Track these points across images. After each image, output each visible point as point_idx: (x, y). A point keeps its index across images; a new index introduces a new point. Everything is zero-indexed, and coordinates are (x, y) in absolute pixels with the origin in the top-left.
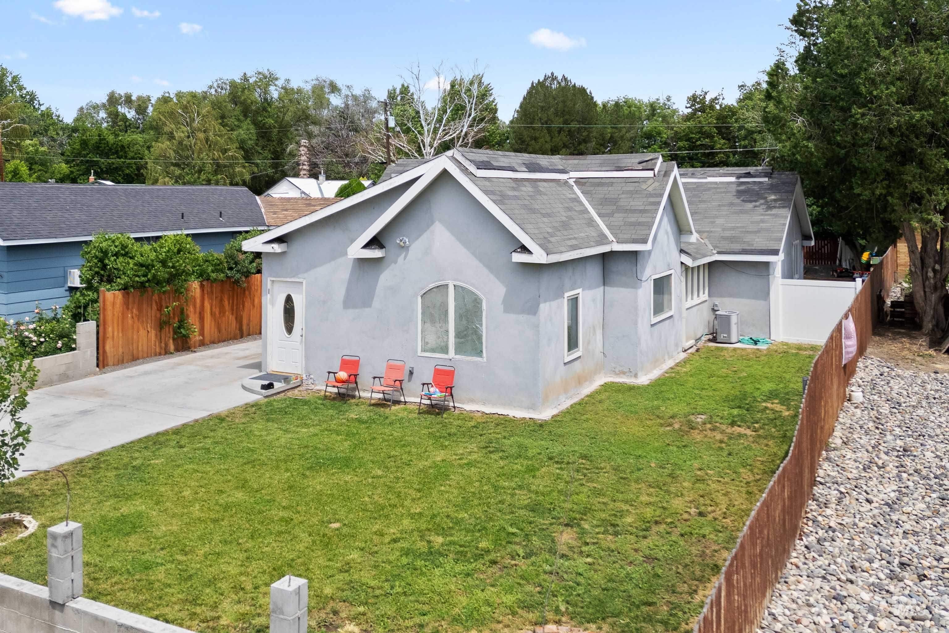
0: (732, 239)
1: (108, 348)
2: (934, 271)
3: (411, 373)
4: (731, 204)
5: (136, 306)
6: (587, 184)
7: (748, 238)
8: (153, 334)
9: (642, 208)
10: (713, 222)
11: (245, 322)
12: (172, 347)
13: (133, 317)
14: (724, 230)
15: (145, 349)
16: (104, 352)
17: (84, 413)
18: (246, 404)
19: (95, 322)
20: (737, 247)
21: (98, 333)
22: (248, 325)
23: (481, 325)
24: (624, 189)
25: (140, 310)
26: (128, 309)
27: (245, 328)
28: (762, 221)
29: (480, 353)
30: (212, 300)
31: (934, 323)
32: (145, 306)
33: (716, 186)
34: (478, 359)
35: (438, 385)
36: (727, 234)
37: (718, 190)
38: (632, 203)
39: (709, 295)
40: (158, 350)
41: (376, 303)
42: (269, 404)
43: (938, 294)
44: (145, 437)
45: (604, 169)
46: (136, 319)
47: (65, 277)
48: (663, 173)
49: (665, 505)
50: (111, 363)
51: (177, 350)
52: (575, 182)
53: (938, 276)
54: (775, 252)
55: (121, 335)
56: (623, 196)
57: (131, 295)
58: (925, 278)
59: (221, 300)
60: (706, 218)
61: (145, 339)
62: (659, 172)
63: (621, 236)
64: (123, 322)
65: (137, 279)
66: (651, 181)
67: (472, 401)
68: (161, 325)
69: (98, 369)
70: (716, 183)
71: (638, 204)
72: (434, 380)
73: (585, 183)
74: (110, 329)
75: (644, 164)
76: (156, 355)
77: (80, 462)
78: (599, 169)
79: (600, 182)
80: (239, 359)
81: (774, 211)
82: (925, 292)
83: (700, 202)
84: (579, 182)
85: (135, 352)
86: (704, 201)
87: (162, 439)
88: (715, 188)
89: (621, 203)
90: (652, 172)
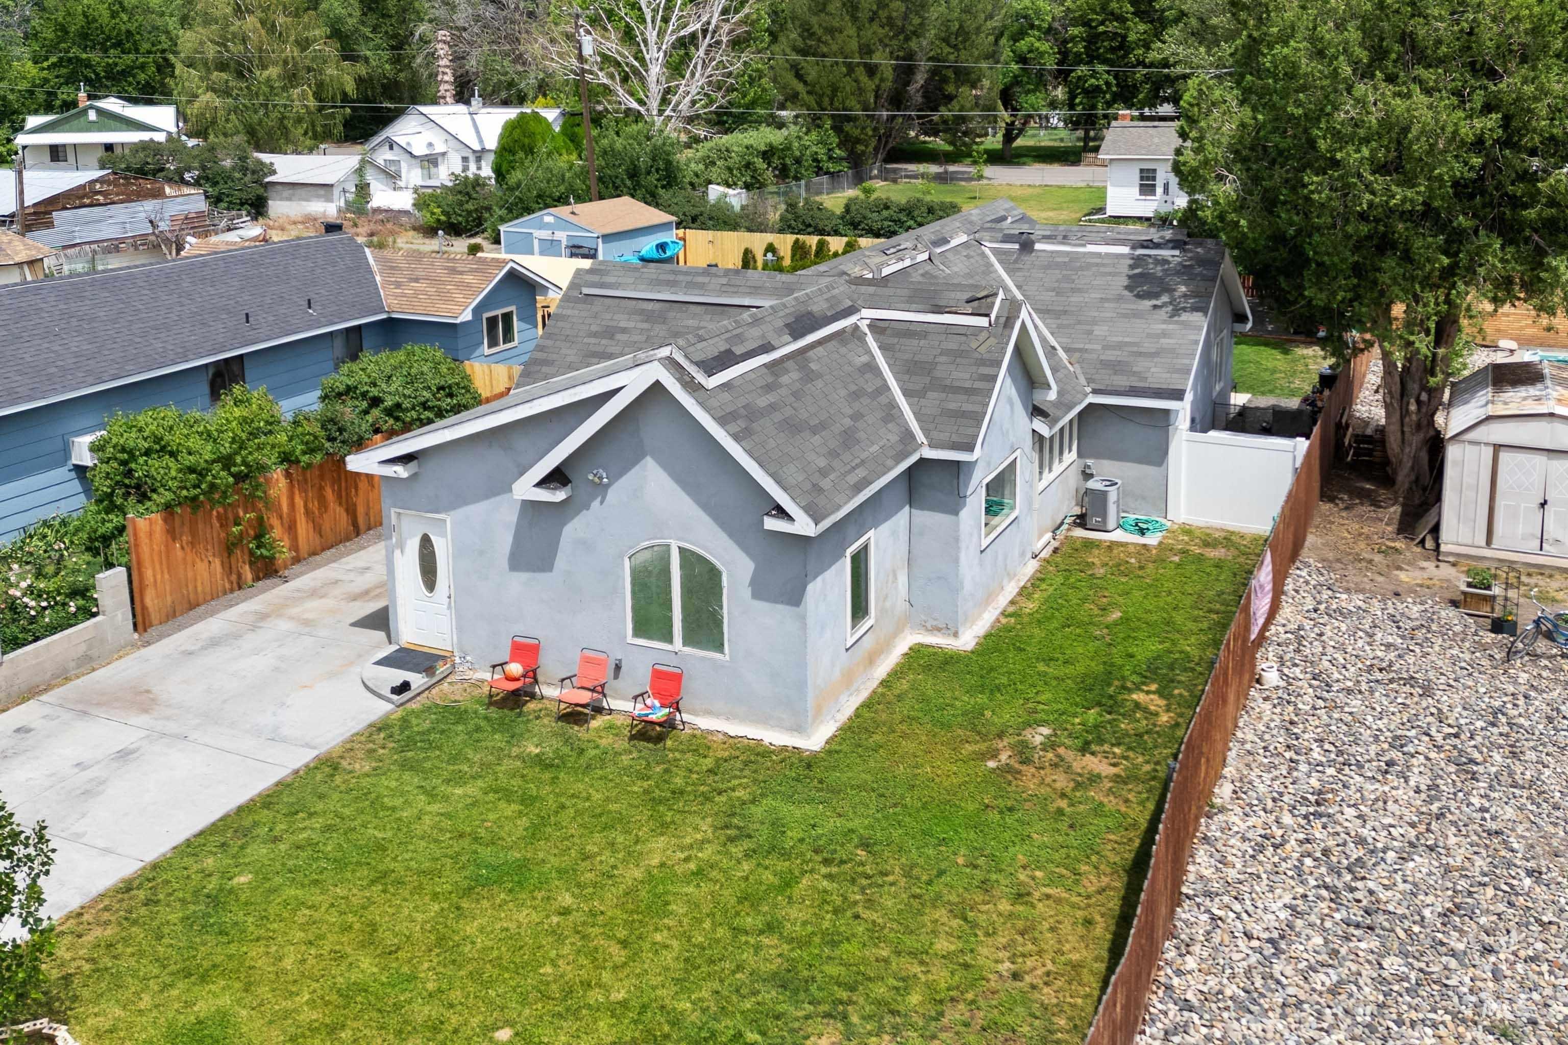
0: (1116, 367)
1: (148, 601)
2: (1419, 402)
3: (618, 668)
4: (1119, 299)
5: (186, 529)
6: (888, 332)
7: (1140, 365)
8: (217, 563)
9: (968, 385)
10: (1090, 332)
11: (361, 510)
12: (248, 574)
13: (182, 548)
14: (1106, 347)
15: (208, 589)
16: (144, 608)
17: (124, 755)
18: (370, 726)
19: (123, 570)
20: (1122, 381)
21: (130, 582)
22: (367, 514)
23: (721, 607)
24: (945, 346)
25: (194, 533)
26: (174, 540)
27: (361, 520)
28: (1164, 334)
29: (720, 647)
30: (306, 491)
31: (1413, 477)
32: (200, 526)
33: (1099, 261)
34: (717, 656)
35: (657, 694)
36: (1110, 355)
37: (1102, 269)
38: (955, 375)
39: (1080, 455)
40: (227, 586)
41: (560, 562)
42: (405, 722)
43: (1421, 435)
44: (221, 819)
45: (914, 306)
46: (188, 549)
47: (66, 451)
48: (1002, 320)
49: (968, 958)
50: (155, 622)
51: (257, 579)
52: (869, 326)
53: (1424, 410)
54: (1178, 395)
55: (166, 576)
56: (943, 359)
57: (177, 518)
58: (1405, 412)
59: (321, 488)
60: (1079, 322)
61: (206, 575)
62: (997, 317)
63: (935, 434)
64: (168, 557)
65: (185, 493)
66: (984, 334)
67: (709, 713)
68: (229, 548)
69: (136, 636)
70: (1099, 255)
71: (962, 376)
72: (652, 687)
73: (885, 329)
74: (149, 574)
75: (976, 303)
76: (225, 593)
77: (129, 890)
78: (907, 306)
79: (907, 331)
80: (355, 598)
81: (1185, 316)
82: (1403, 432)
83: (1073, 290)
84: (876, 326)
85: (192, 596)
86: (1079, 290)
87: (247, 822)
88: (1097, 265)
89: (938, 374)
90: (986, 319)
